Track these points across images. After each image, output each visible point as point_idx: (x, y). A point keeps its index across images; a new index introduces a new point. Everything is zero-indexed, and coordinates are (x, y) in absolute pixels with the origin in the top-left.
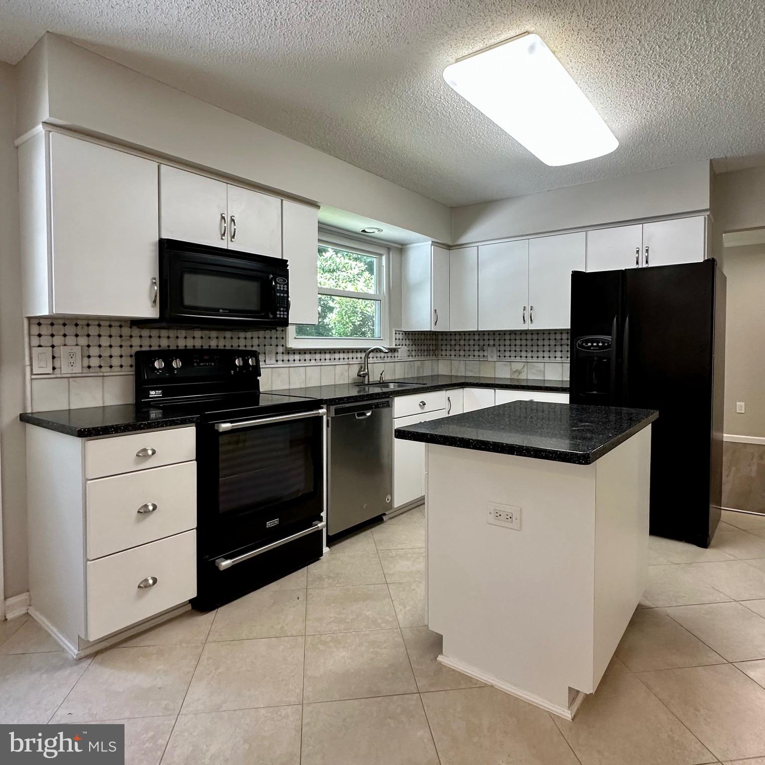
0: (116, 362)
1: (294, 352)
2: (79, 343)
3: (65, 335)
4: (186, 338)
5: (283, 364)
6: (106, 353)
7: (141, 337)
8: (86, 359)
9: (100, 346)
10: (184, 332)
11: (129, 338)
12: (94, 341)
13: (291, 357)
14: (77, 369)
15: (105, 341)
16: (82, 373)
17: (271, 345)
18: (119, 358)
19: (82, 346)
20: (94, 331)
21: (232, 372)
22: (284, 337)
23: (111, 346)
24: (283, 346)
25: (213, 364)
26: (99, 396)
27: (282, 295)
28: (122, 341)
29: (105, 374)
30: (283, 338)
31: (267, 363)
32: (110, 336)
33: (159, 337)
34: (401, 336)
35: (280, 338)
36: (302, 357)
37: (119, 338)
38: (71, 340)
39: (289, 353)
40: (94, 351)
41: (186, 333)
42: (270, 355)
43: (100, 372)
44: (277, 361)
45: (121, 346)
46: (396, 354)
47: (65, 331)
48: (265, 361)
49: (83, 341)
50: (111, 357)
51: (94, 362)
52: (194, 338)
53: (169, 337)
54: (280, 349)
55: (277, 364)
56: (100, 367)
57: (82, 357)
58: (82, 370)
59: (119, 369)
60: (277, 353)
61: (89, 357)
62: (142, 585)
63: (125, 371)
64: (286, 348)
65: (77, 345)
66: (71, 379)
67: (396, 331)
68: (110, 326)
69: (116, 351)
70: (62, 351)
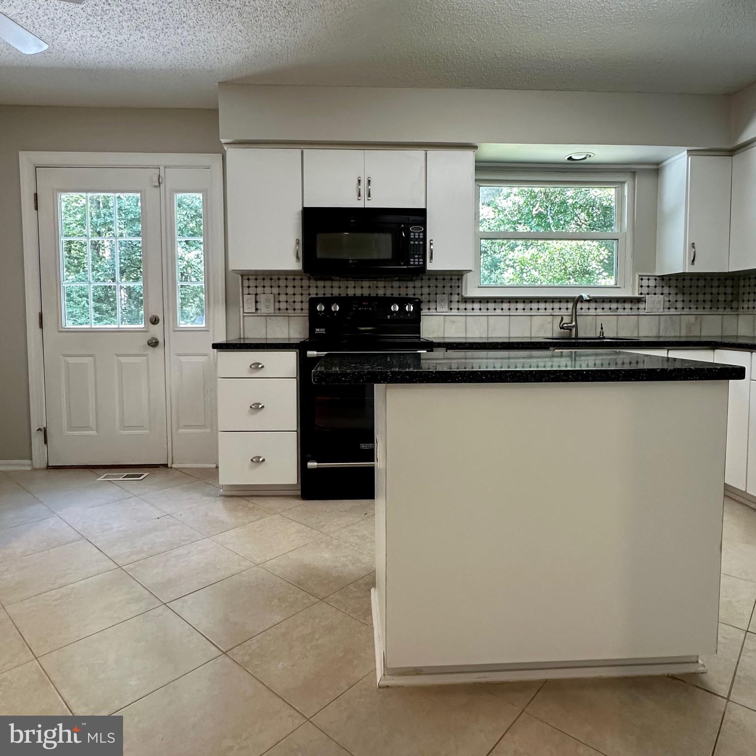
0: (298, 306)
1: (473, 300)
2: (273, 292)
3: (264, 287)
4: (355, 287)
5: (458, 313)
6: (291, 300)
7: (317, 287)
8: (277, 304)
9: (287, 294)
10: (353, 282)
11: (307, 288)
12: (282, 290)
13: (469, 306)
14: (271, 310)
15: (290, 291)
16: (274, 313)
17: (444, 294)
18: (300, 303)
19: (274, 294)
20: (282, 283)
21: (389, 316)
22: (460, 285)
23: (294, 294)
24: (458, 294)
25: (370, 309)
26: (286, 331)
27: (417, 243)
28: (302, 290)
29: (290, 315)
30: (458, 287)
31: (438, 311)
32: (294, 287)
33: (332, 287)
34: (652, 283)
35: (455, 286)
36: (483, 306)
37: (300, 288)
38: (268, 290)
39: (466, 302)
40: (283, 298)
41: (355, 283)
42: (442, 304)
43: (287, 313)
44: (451, 309)
45: (302, 294)
46: (641, 306)
47: (264, 283)
48: (436, 309)
49: (275, 290)
50: (294, 302)
51: (283, 306)
52: (362, 287)
53: (340, 287)
54: (455, 298)
55: (451, 312)
56: (287, 309)
57: (274, 302)
58: (274, 311)
59: (300, 311)
60: (451, 302)
61: (279, 302)
62: (254, 460)
63: (305, 313)
64: (462, 296)
65: (271, 293)
66: (268, 317)
67: (640, 276)
68: (294, 279)
69: (298, 298)
70: (261, 298)
